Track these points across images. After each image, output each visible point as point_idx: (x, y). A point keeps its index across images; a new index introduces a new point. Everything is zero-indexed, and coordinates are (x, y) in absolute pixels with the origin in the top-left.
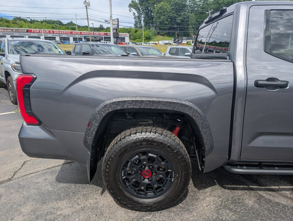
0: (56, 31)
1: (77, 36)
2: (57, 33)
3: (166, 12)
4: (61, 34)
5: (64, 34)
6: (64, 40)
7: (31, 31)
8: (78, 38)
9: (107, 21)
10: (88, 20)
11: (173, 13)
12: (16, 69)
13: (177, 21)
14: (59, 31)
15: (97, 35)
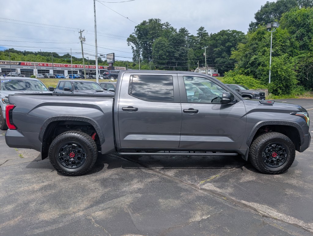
0: (50, 64)
1: (72, 69)
2: (51, 66)
3: (164, 46)
4: (54, 67)
5: (58, 67)
6: (58, 73)
7: (23, 64)
8: (73, 71)
9: (102, 56)
10: (83, 54)
11: (171, 48)
12: (5, 102)
13: (175, 55)
14: (53, 64)
15: (93, 68)
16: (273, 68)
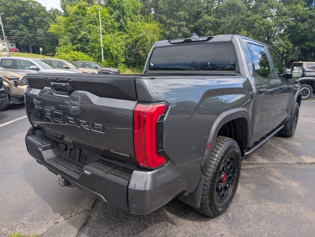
16: (105, 45)
